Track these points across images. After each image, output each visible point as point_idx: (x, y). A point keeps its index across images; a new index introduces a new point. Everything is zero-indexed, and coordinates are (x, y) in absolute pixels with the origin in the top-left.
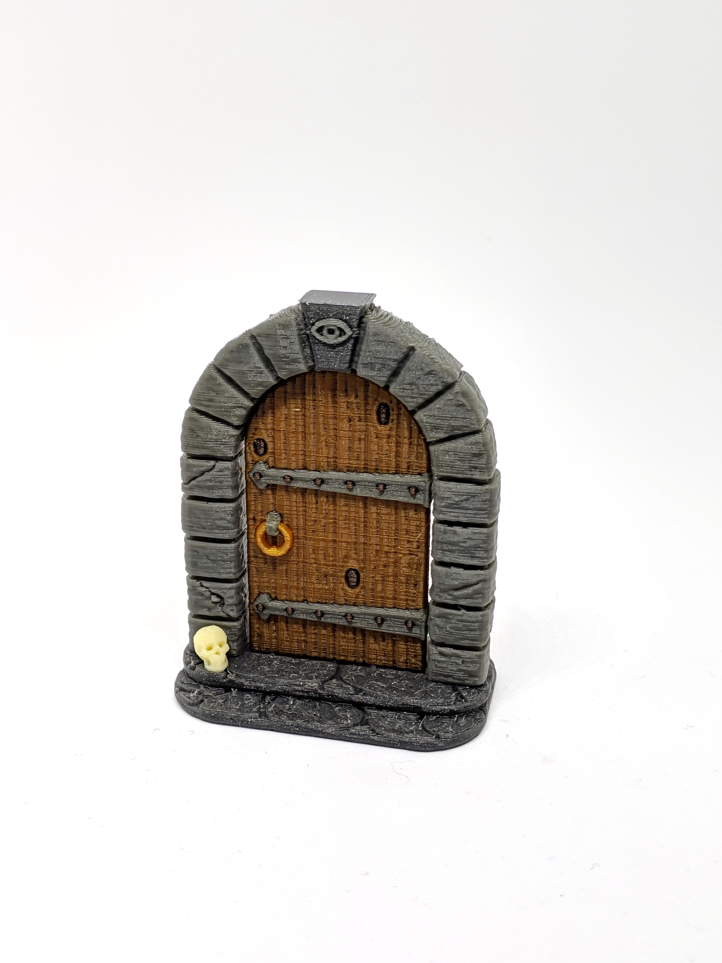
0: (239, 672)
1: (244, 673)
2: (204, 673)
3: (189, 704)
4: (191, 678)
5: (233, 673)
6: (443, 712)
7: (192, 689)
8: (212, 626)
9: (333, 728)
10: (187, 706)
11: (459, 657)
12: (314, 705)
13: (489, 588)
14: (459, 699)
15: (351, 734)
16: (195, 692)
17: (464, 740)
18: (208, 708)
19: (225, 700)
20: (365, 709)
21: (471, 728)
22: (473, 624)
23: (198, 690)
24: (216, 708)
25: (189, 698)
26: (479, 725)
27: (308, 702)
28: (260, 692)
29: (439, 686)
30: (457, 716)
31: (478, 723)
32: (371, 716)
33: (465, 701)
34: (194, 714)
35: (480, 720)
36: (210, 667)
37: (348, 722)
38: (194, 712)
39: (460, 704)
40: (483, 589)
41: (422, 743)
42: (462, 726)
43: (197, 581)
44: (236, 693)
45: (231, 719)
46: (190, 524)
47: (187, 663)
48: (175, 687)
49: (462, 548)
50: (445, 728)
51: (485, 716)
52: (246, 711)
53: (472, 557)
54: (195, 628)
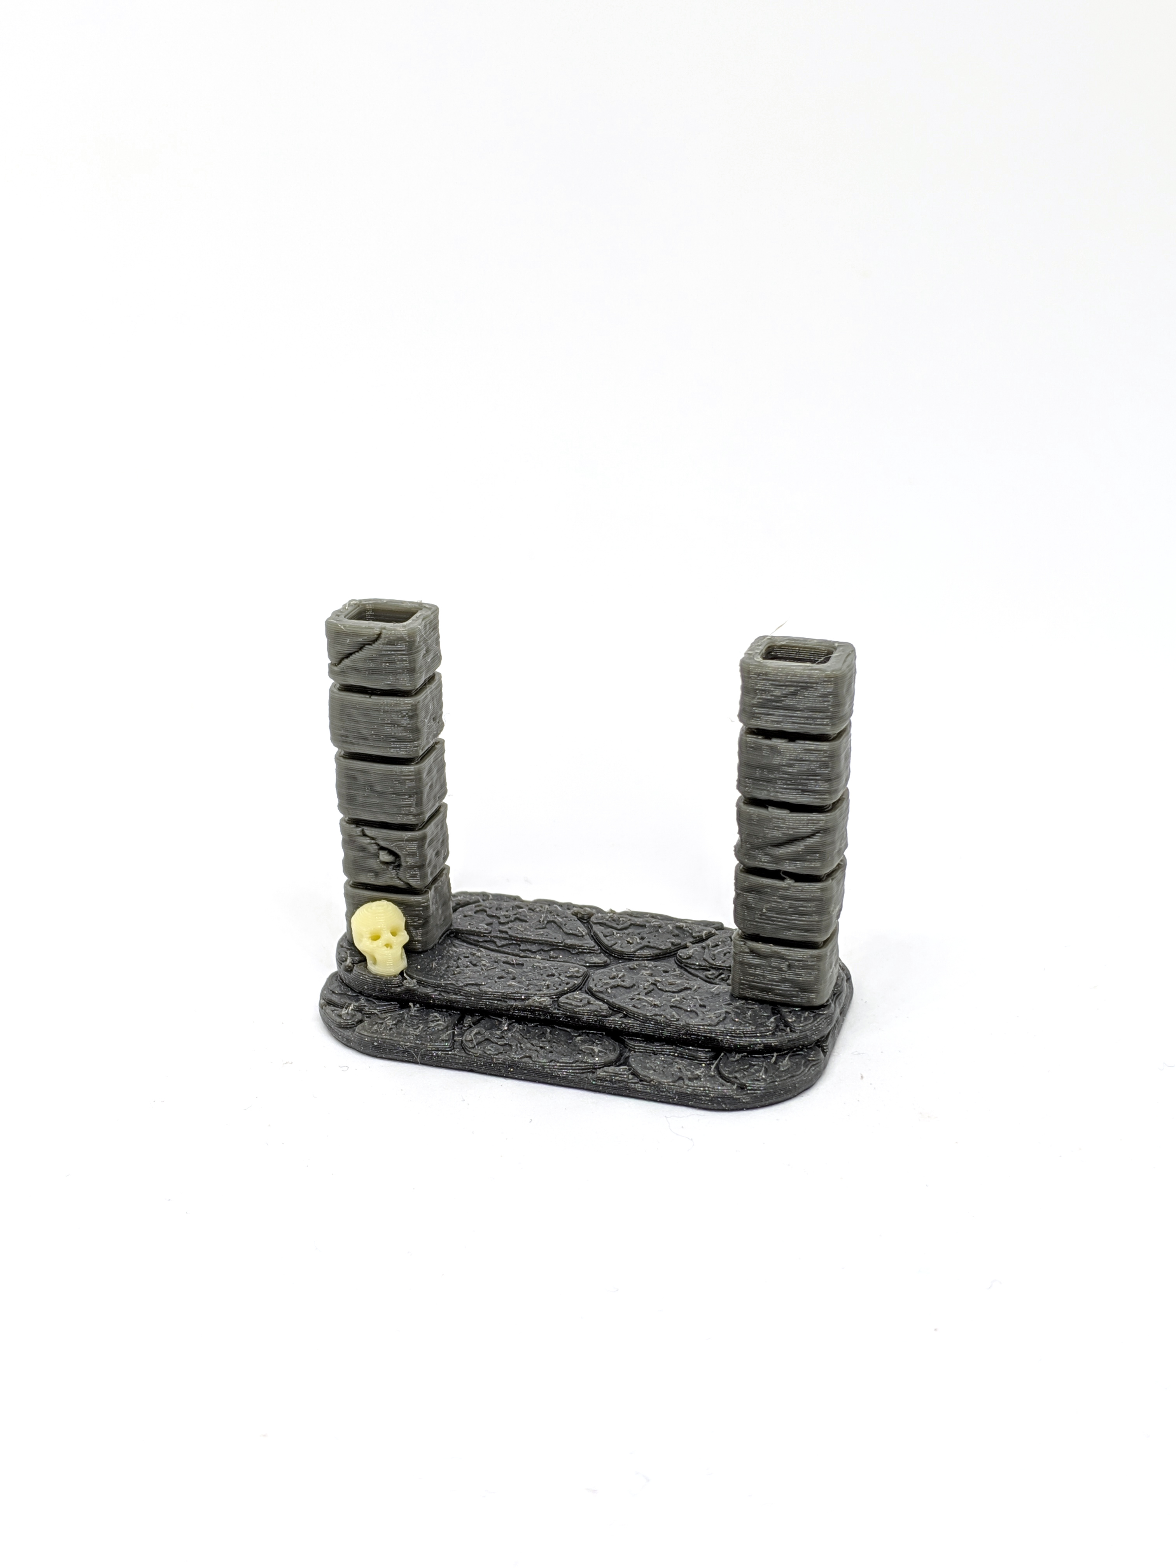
0: (423, 977)
1: (431, 979)
2: (367, 977)
3: (340, 1026)
4: (347, 986)
5: (412, 978)
6: (754, 1048)
7: (346, 1003)
8: (380, 902)
9: (569, 1070)
10: (337, 1029)
11: (782, 957)
12: (543, 1033)
13: (833, 843)
14: (782, 1027)
15: (599, 1079)
16: (351, 1008)
17: (786, 1093)
18: (368, 1032)
19: (398, 1021)
20: (626, 1040)
21: (797, 1075)
22: (805, 904)
23: (356, 1004)
24: (381, 1034)
25: (340, 1016)
26: (813, 1070)
27: (533, 1026)
28: (456, 1009)
29: (750, 1007)
30: (777, 1056)
31: (811, 1067)
32: (635, 1052)
33: (791, 1031)
34: (347, 1043)
35: (814, 1063)
36: (376, 967)
37: (595, 1059)
38: (347, 1039)
39: (781, 1036)
40: (823, 844)
41: (714, 1097)
42: (783, 1071)
43: (357, 826)
44: (417, 1011)
45: (404, 1052)
46: (343, 732)
47: (341, 961)
48: (320, 999)
49: (787, 776)
50: (754, 1074)
51: (825, 1056)
52: (430, 1039)
53: (803, 791)
54: (354, 904)
